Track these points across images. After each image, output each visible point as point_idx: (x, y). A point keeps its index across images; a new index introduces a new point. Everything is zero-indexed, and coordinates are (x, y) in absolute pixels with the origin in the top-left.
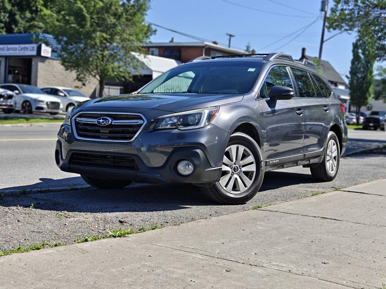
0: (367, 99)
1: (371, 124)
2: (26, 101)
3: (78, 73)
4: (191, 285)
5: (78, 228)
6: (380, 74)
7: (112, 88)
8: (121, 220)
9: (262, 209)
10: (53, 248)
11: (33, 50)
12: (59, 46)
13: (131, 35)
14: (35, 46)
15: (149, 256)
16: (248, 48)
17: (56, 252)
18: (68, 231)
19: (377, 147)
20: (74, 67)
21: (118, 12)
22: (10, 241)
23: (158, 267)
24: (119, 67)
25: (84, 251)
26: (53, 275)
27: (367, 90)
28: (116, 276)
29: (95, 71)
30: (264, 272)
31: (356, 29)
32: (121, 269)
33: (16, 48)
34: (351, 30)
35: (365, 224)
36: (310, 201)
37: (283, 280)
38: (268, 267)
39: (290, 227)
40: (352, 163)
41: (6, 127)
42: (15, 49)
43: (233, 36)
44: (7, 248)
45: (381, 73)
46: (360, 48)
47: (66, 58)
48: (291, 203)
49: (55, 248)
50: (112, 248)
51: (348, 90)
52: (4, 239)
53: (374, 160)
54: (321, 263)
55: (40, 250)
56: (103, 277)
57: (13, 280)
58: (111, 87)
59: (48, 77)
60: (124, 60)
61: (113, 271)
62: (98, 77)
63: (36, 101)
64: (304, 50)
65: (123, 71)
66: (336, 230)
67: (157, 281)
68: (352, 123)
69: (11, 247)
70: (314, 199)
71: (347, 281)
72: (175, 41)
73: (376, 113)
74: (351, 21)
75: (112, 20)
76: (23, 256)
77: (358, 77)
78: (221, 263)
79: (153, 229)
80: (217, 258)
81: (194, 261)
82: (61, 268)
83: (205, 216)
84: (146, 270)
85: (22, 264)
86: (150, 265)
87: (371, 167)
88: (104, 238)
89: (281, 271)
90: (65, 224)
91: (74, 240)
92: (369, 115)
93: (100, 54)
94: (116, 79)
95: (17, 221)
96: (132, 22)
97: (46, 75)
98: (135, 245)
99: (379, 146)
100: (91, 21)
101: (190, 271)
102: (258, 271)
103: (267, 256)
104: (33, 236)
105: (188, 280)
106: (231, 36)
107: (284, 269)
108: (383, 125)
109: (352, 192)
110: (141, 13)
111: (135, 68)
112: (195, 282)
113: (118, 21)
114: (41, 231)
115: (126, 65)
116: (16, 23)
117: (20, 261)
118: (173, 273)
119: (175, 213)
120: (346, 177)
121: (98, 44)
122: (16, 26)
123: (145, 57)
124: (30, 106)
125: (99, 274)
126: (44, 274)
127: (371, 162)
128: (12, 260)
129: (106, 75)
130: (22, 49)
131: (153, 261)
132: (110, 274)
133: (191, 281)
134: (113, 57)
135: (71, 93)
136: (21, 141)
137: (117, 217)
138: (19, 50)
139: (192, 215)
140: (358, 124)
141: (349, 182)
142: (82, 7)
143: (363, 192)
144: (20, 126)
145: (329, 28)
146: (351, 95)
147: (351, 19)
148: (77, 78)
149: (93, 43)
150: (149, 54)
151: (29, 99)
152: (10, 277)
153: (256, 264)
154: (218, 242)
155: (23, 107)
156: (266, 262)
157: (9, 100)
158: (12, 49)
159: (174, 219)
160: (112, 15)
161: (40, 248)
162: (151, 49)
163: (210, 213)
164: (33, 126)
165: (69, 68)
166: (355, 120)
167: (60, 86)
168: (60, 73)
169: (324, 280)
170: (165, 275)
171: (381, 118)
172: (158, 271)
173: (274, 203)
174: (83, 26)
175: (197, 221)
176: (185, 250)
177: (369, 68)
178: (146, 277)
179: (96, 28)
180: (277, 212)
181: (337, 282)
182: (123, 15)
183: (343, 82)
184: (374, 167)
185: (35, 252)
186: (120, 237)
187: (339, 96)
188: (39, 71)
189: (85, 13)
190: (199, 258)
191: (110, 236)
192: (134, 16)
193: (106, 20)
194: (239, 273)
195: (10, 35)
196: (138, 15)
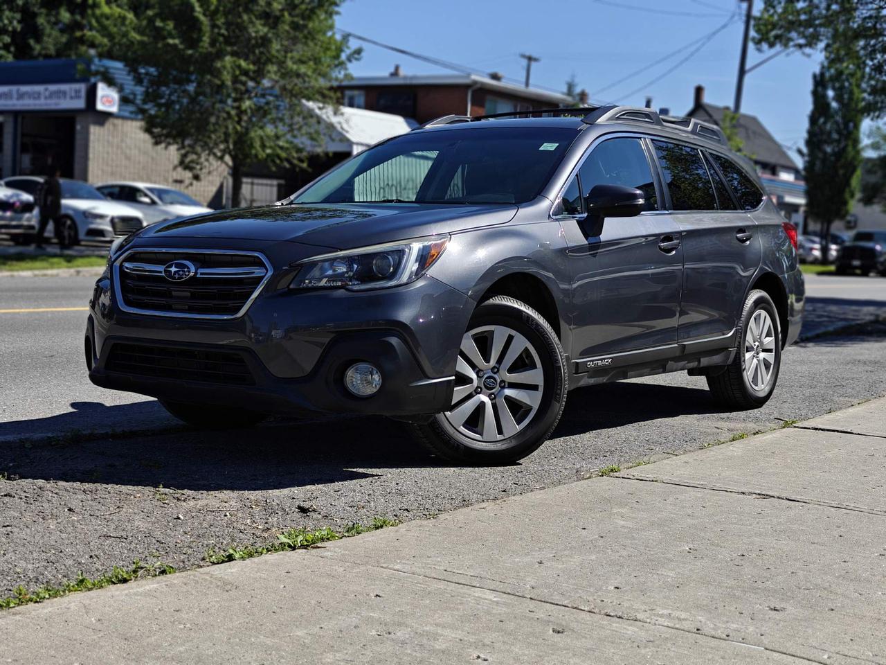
0: (845, 203)
1: (856, 263)
3: (183, 152)
5: (207, 526)
6: (875, 146)
7: (258, 184)
8: (302, 504)
9: (621, 474)
10: (158, 578)
11: (78, 97)
12: (140, 90)
13: (302, 62)
14: (82, 87)
15: (377, 595)
16: (570, 87)
17: (165, 589)
18: (186, 533)
19: (872, 318)
20: (174, 138)
21: (272, 11)
22: (58, 562)
23: (399, 624)
24: (277, 137)
25: (229, 584)
26: (164, 645)
27: (847, 183)
28: (308, 648)
29: (222, 146)
30: (640, 633)
31: (822, 45)
32: (316, 630)
33: (39, 94)
34: (810, 45)
35: (859, 509)
36: (729, 454)
37: (686, 652)
38: (648, 621)
39: (689, 521)
40: (816, 358)
41: (20, 277)
42: (36, 96)
43: (536, 60)
44: (53, 578)
45: (878, 142)
46: (830, 85)
47: (156, 116)
48: (684, 458)
49: (162, 577)
50: (290, 578)
51: (802, 183)
52: (44, 556)
53: (868, 350)
54: (768, 609)
55: (129, 584)
56: (277, 649)
57: (76, 659)
58: (256, 181)
59: (112, 160)
60: (287, 121)
61: (299, 634)
62: (228, 158)
63: (88, 215)
64: (699, 91)
65: (286, 145)
66: (795, 527)
67: (401, 659)
68: (810, 259)
69: (60, 576)
70: (737, 448)
71: (831, 654)
72: (402, 72)
73: (868, 236)
74: (810, 26)
75: (258, 29)
76: (91, 599)
77: (825, 153)
78: (543, 611)
79: (377, 528)
80: (531, 599)
81: (479, 606)
82: (181, 629)
83: (492, 493)
84: (374, 632)
85: (93, 619)
86: (380, 618)
87: (861, 368)
88: (268, 550)
89: (677, 629)
90: (175, 517)
91: (201, 557)
92: (850, 241)
93: (233, 108)
94: (271, 164)
95: (66, 510)
96: (306, 32)
97: (108, 153)
98: (342, 569)
99: (877, 316)
100: (212, 31)
101: (474, 634)
102: (628, 630)
103: (643, 592)
104: (107, 548)
105: (470, 655)
106: (530, 59)
107: (686, 625)
108: (882, 264)
109: (822, 430)
110: (326, 12)
111: (312, 139)
112: (487, 660)
113: (272, 31)
114: (124, 534)
115: (291, 130)
116: (38, 35)
117: (87, 613)
118: (435, 637)
119: (423, 487)
120: (808, 392)
121: (229, 83)
122: (38, 41)
123: (335, 113)
124: (74, 227)
125: (268, 641)
126: (146, 644)
127: (861, 354)
128: (68, 608)
129: (247, 156)
130: (52, 95)
131: (386, 609)
132: (293, 643)
133: (479, 657)
134: (262, 112)
135: (165, 197)
136: (59, 312)
137: (293, 498)
138: (46, 98)
139: (462, 491)
140: (824, 260)
141: (814, 404)
143: (849, 431)
144: (52, 276)
145: (758, 42)
146: (809, 194)
147: (809, 23)
148: (182, 163)
149: (218, 82)
150: (343, 104)
151: (70, 212)
152: (69, 652)
153: (620, 614)
154: (528, 559)
156: (643, 609)
157: (27, 215)
158: (30, 95)
159: (421, 503)
160: (259, 17)
161: (128, 578)
162: (348, 93)
163: (502, 486)
164: (81, 274)
165: (163, 138)
166: (817, 253)
167: (142, 180)
168: (140, 150)
169: (778, 652)
170: (417, 645)
171: (878, 248)
172: (401, 634)
173: (646, 459)
174: (193, 43)
175: (477, 506)
176: (455, 579)
177: (850, 133)
178: (375, 648)
179: (223, 46)
180: (656, 481)
181: (808, 657)
182: (283, 16)
183: (789, 164)
184: (869, 369)
185: (117, 590)
186: (306, 549)
187: (780, 198)
188: (91, 145)
189: (199, 12)
190: (491, 600)
191: (283, 546)
192: (309, 18)
193: (246, 28)
194: (583, 637)
195: (23, 63)
196: (318, 16)
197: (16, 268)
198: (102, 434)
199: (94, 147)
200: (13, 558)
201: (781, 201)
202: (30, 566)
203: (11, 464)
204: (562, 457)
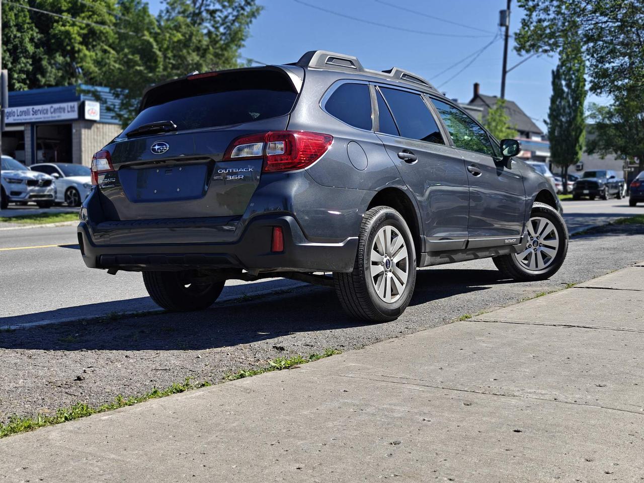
0: (577, 154)
1: (586, 192)
2: (70, 188)
4: (427, 426)
6: (593, 116)
9: (473, 319)
10: (201, 389)
11: (73, 111)
12: (117, 102)
14: (75, 104)
15: (345, 391)
17: (209, 394)
18: (207, 365)
21: (202, 46)
22: (131, 385)
23: (366, 405)
25: (248, 389)
26: (222, 423)
27: (577, 140)
28: (314, 420)
30: (519, 402)
31: (559, 50)
32: (314, 410)
33: (47, 110)
34: (552, 50)
35: (631, 330)
36: (538, 304)
37: (553, 411)
38: (522, 396)
41: (47, 227)
42: (45, 112)
45: (594, 114)
46: (563, 77)
48: (510, 308)
49: (204, 388)
50: (285, 384)
51: (548, 143)
52: (121, 382)
54: (595, 386)
55: (185, 392)
56: (295, 422)
61: (305, 413)
64: (476, 86)
66: (595, 342)
67: (375, 423)
70: (541, 301)
73: (593, 174)
74: (553, 37)
75: (194, 58)
76: (164, 402)
77: (561, 121)
78: (452, 394)
79: (328, 356)
80: (443, 388)
81: (412, 393)
82: (229, 415)
83: (394, 334)
84: (352, 410)
85: (170, 412)
86: (352, 402)
87: (606, 252)
88: (264, 371)
89: (542, 399)
90: (196, 357)
91: (221, 378)
92: (581, 178)
95: (124, 357)
96: (223, 59)
98: (316, 378)
99: (608, 222)
100: (165, 60)
101: (416, 408)
102: (511, 402)
103: (513, 381)
104: (159, 376)
105: (418, 419)
107: (547, 397)
108: (603, 191)
109: (592, 288)
110: (236, 45)
112: (430, 421)
113: (202, 59)
114: (167, 367)
116: (43, 73)
117: (165, 409)
118: (392, 411)
119: (348, 333)
120: (577, 267)
122: (43, 76)
124: (77, 194)
125: (287, 418)
126: (210, 424)
127: (604, 244)
128: (152, 407)
130: (56, 110)
131: (354, 398)
132: (303, 418)
133: (424, 420)
137: (267, 343)
138: (52, 113)
139: (373, 334)
140: (565, 192)
141: (583, 274)
142: (151, 40)
143: (610, 287)
144: (67, 226)
145: (519, 50)
146: (553, 149)
147: (552, 35)
151: (75, 185)
152: (163, 430)
153: (503, 393)
154: (433, 367)
155: (67, 197)
156: (517, 390)
157: (47, 188)
158: (41, 112)
159: (350, 341)
160: (194, 51)
161: (183, 389)
166: (561, 188)
169: (611, 409)
170: (382, 415)
171: (600, 181)
172: (369, 410)
173: (485, 310)
174: (152, 69)
175: (386, 341)
176: (391, 380)
177: (577, 108)
178: (356, 418)
179: (171, 70)
180: (497, 322)
181: (631, 411)
182: (209, 49)
183: (538, 131)
184: (612, 252)
185: (179, 396)
186: (288, 369)
187: (533, 153)
188: (83, 141)
189: (156, 49)
190: (418, 390)
191: (274, 368)
192: (225, 49)
193: (185, 58)
194: (486, 406)
195: (35, 91)
196: (231, 48)
197: (44, 222)
198: (130, 314)
199: (85, 144)
200: (102, 384)
201: (534, 155)
202: (114, 388)
203: (77, 335)
204: (431, 312)
